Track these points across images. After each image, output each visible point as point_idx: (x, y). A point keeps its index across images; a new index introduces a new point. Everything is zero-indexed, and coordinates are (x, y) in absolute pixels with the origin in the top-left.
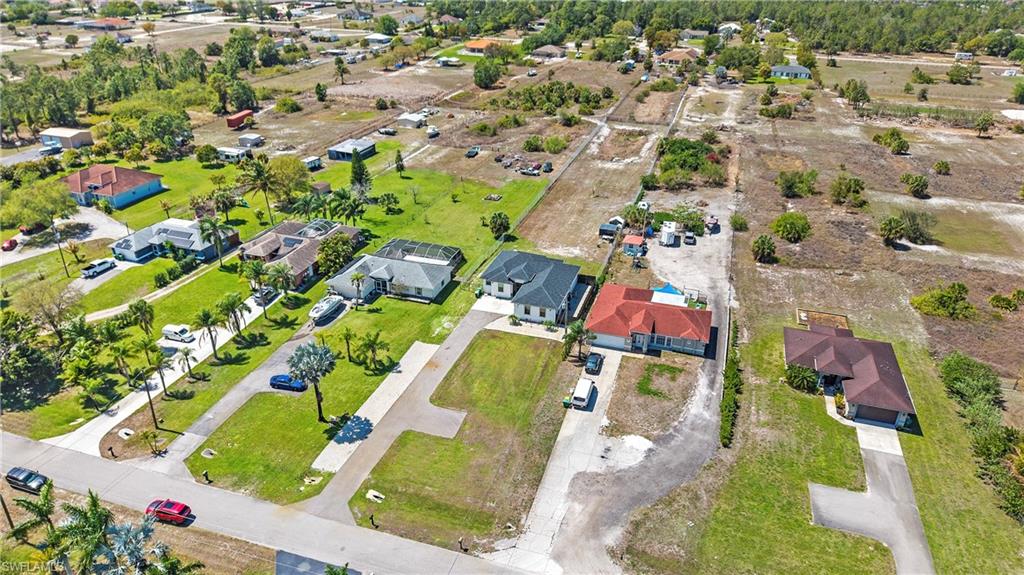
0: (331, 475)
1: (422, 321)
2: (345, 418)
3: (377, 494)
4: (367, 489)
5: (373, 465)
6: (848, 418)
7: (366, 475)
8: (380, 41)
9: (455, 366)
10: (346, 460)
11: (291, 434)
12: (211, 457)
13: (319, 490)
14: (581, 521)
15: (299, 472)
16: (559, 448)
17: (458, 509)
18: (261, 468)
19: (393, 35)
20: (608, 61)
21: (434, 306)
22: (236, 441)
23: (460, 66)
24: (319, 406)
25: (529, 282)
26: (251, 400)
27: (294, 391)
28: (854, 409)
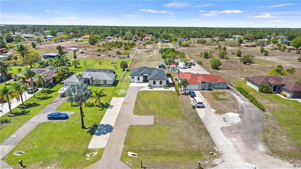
0: (102, 150)
1: (111, 91)
2: (96, 126)
3: (133, 153)
4: (127, 152)
5: (123, 141)
6: (290, 98)
7: (122, 146)
8: (51, 38)
9: (136, 102)
10: (106, 142)
11: (69, 136)
12: (20, 155)
13: (99, 157)
14: (242, 145)
15: (81, 152)
16: (205, 121)
17: (180, 152)
18: (57, 154)
19: (55, 36)
20: (128, 40)
21: (113, 87)
22: (35, 144)
23: (81, 41)
24: (82, 119)
25: (150, 74)
26: (38, 126)
27: (62, 119)
28: (292, 94)
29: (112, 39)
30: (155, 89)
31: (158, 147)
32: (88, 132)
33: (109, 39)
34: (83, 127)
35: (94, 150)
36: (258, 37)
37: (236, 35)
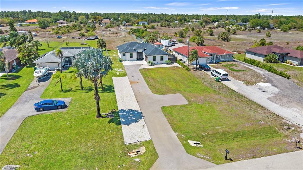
0: (149, 142)
2: (115, 112)
3: (194, 142)
6: (298, 66)
7: (174, 134)
17: (249, 132)
20: (84, 24)
23: (27, 26)
24: (98, 104)
25: (145, 50)
26: (24, 122)
27: (58, 109)
28: (300, 62)
29: (65, 23)
30: (156, 66)
31: (219, 129)
32: (110, 122)
33: (62, 23)
34: (99, 116)
35: (136, 145)
36: (216, 20)
37: (192, 19)
